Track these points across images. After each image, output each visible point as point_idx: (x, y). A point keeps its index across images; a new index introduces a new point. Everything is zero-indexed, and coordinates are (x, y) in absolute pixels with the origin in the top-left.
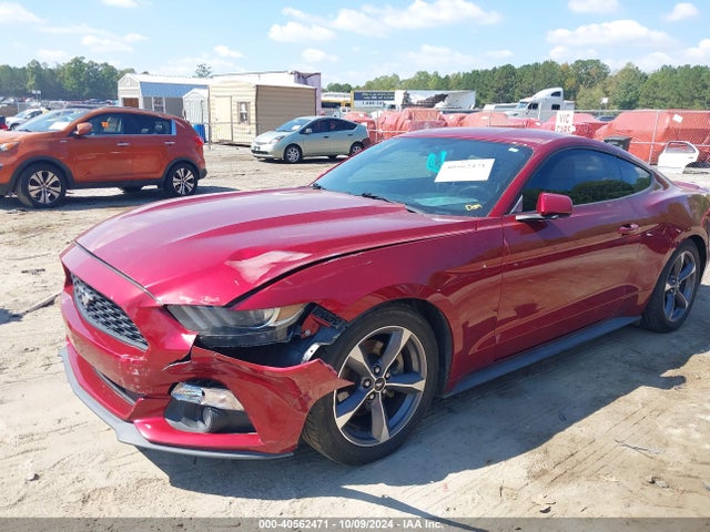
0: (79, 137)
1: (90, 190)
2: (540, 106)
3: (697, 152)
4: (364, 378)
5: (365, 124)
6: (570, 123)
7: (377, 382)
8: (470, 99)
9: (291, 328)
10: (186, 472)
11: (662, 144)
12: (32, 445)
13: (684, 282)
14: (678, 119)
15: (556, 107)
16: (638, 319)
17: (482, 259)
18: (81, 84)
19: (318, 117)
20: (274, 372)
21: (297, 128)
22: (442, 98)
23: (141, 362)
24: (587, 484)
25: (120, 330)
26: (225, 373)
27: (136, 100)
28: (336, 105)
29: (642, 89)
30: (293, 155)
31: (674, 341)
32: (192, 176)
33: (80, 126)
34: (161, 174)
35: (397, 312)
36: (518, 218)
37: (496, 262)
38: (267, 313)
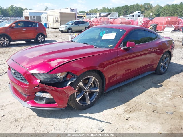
0: (12, 28)
1: (17, 42)
2: (135, 16)
3: (174, 28)
4: (83, 89)
5: (89, 22)
6: (142, 21)
7: (87, 90)
8: (117, 14)
9: (64, 78)
10: (41, 113)
11: (165, 26)
12: (3, 108)
13: (166, 62)
14: (169, 19)
15: (139, 16)
16: (154, 72)
17: (112, 59)
18: (13, 13)
19: (77, 20)
20: (59, 89)
21: (71, 24)
22: (109, 14)
23: (27, 87)
24: (138, 113)
25: (22, 80)
26: (48, 89)
27: (28, 17)
28: (81, 17)
29: (161, 11)
30: (70, 31)
31: (163, 77)
32: (43, 38)
33: (12, 25)
34: (35, 37)
35: (91, 73)
36: (122, 48)
37: (116, 60)
38: (57, 75)
